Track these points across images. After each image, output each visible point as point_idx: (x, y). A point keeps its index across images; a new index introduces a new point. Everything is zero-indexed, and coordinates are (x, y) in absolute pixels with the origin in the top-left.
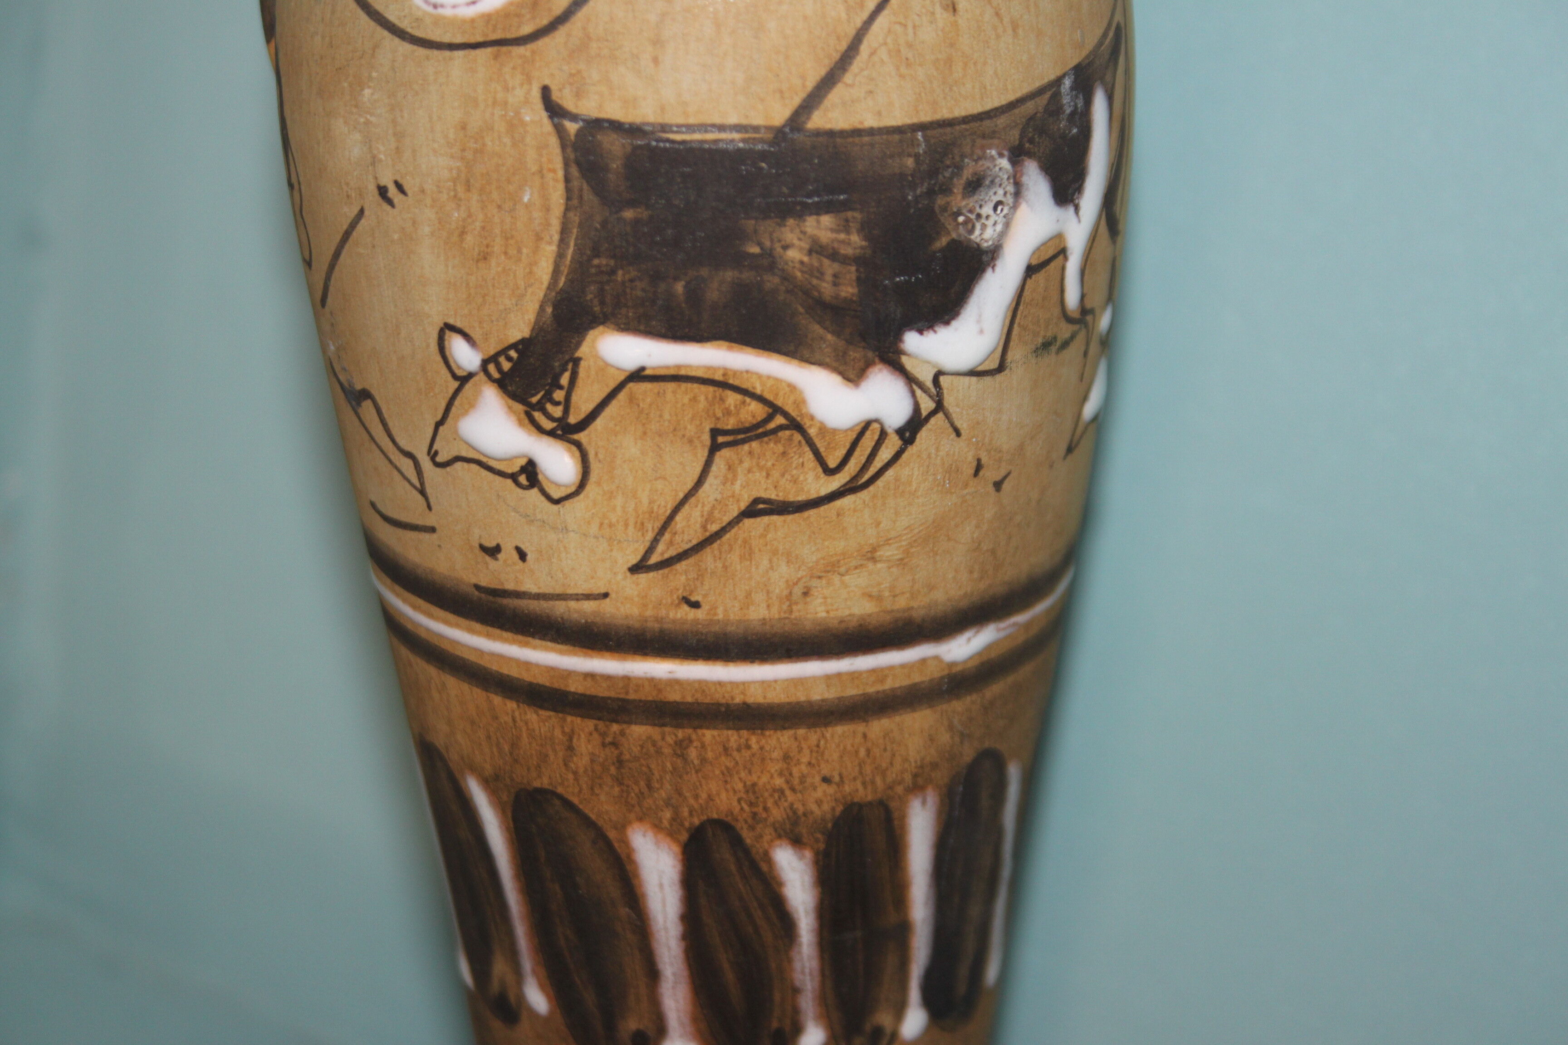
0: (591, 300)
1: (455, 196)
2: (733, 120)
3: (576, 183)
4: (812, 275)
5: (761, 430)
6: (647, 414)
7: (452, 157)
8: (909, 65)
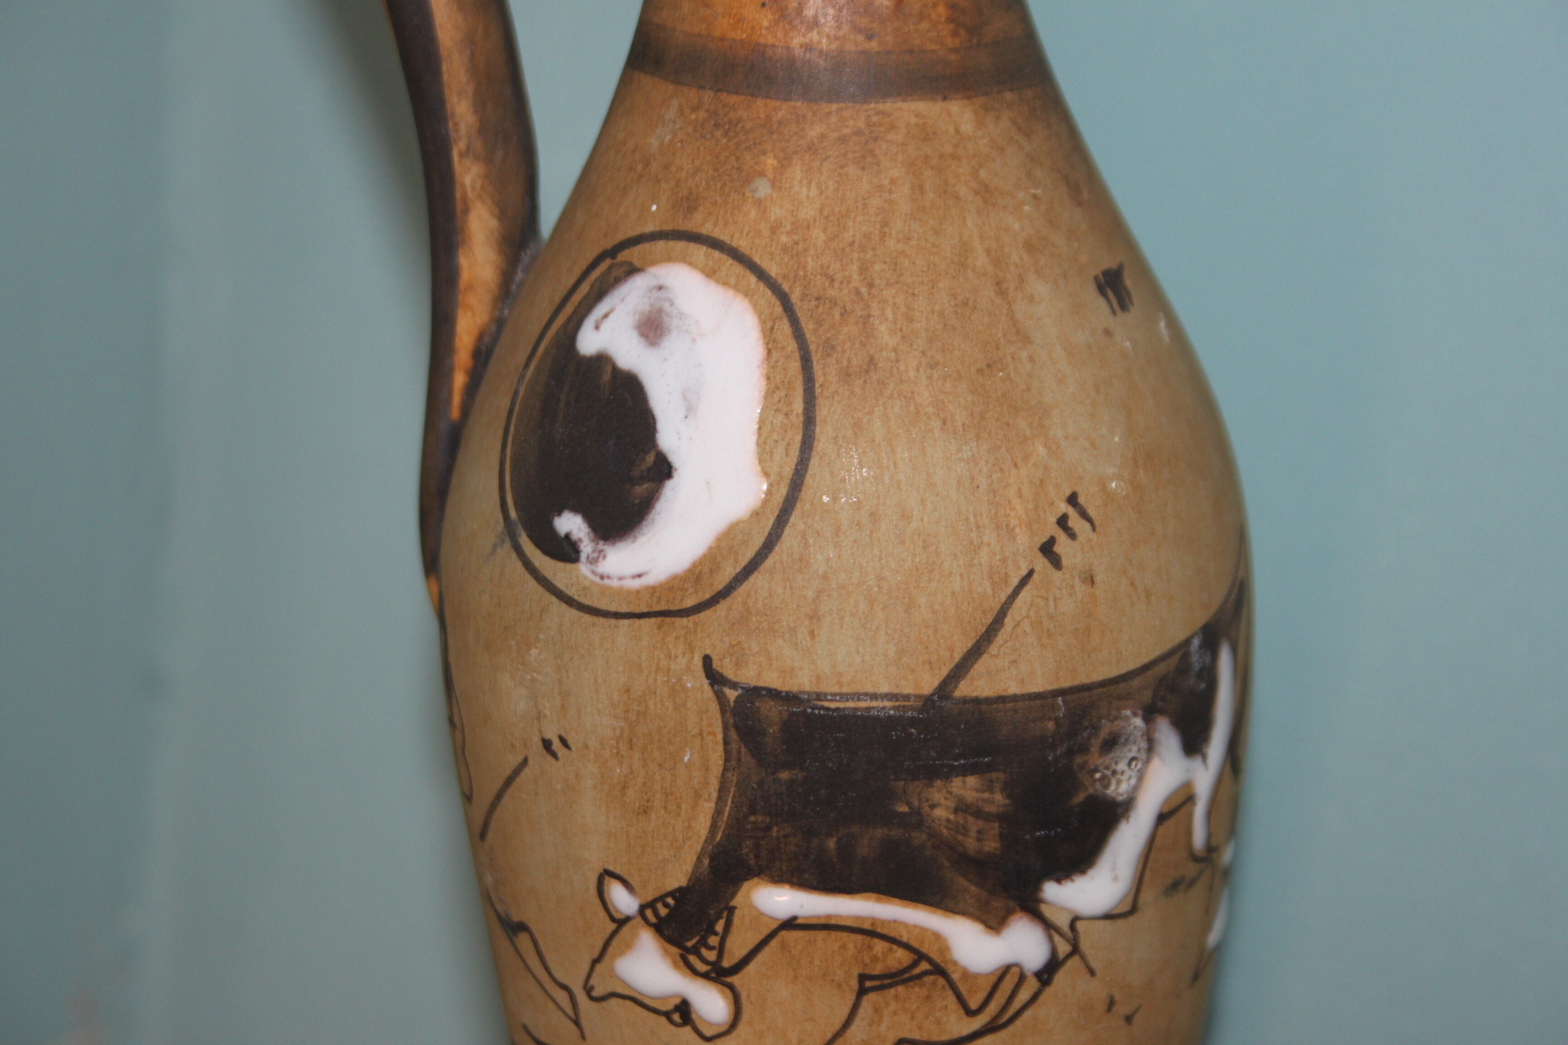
0: (747, 854)
1: (618, 753)
2: (885, 689)
3: (734, 746)
4: (957, 832)
5: (907, 975)
6: (798, 960)
7: (615, 717)
8: (1050, 636)
